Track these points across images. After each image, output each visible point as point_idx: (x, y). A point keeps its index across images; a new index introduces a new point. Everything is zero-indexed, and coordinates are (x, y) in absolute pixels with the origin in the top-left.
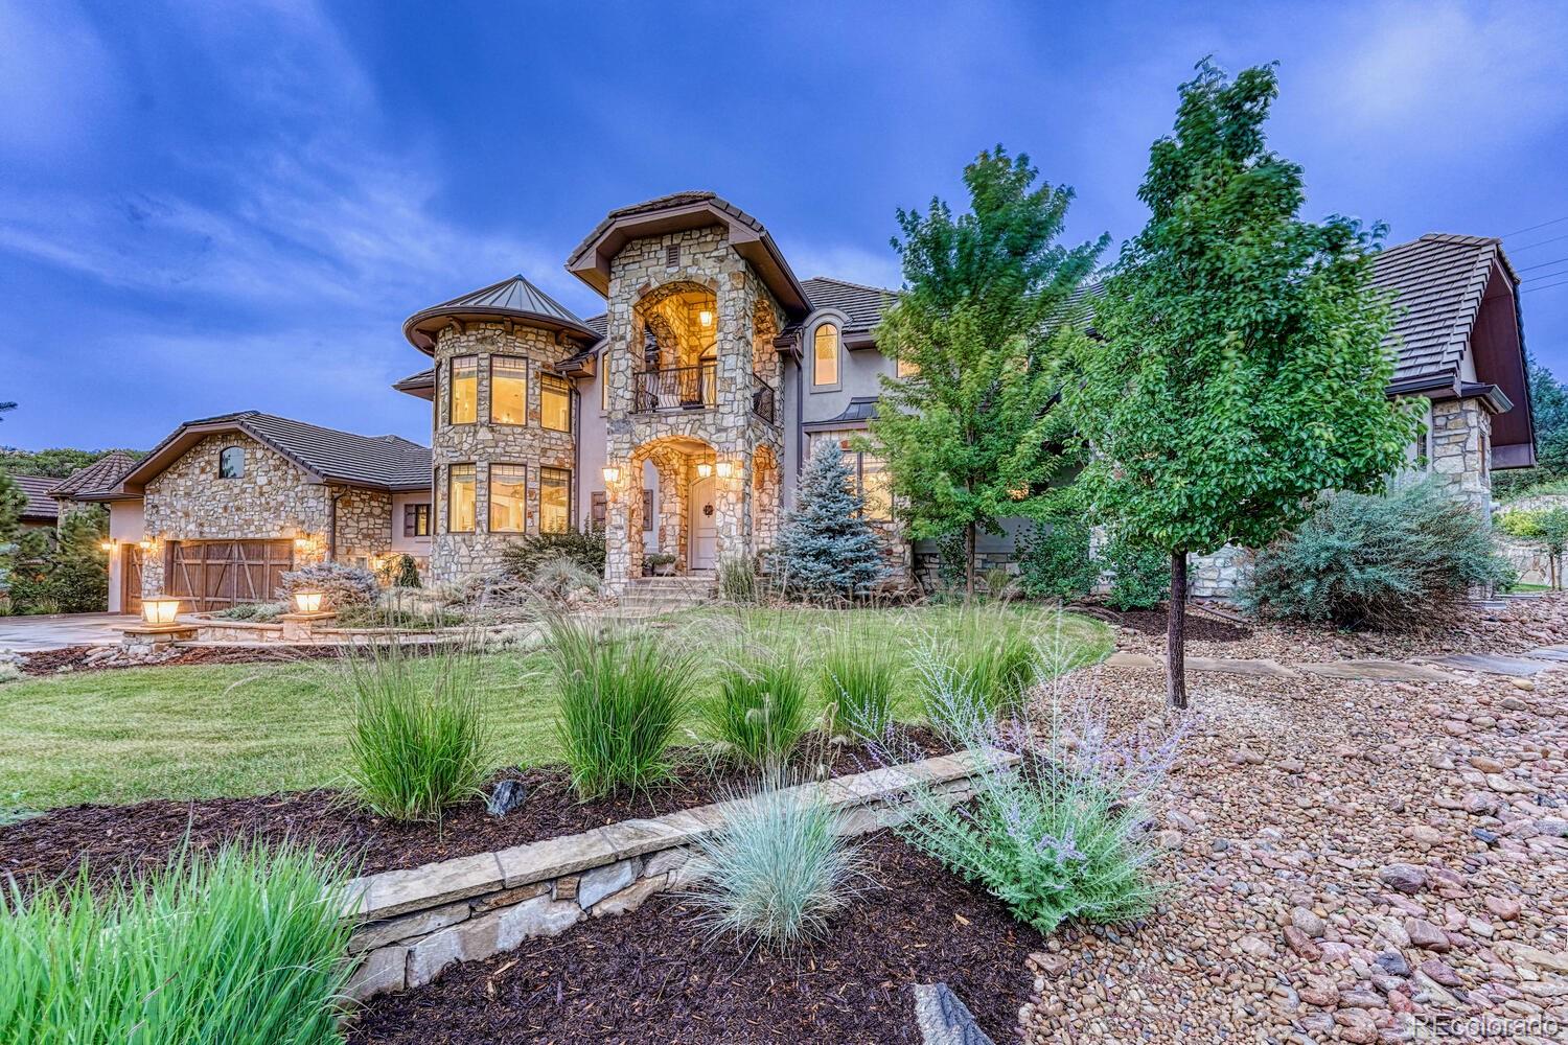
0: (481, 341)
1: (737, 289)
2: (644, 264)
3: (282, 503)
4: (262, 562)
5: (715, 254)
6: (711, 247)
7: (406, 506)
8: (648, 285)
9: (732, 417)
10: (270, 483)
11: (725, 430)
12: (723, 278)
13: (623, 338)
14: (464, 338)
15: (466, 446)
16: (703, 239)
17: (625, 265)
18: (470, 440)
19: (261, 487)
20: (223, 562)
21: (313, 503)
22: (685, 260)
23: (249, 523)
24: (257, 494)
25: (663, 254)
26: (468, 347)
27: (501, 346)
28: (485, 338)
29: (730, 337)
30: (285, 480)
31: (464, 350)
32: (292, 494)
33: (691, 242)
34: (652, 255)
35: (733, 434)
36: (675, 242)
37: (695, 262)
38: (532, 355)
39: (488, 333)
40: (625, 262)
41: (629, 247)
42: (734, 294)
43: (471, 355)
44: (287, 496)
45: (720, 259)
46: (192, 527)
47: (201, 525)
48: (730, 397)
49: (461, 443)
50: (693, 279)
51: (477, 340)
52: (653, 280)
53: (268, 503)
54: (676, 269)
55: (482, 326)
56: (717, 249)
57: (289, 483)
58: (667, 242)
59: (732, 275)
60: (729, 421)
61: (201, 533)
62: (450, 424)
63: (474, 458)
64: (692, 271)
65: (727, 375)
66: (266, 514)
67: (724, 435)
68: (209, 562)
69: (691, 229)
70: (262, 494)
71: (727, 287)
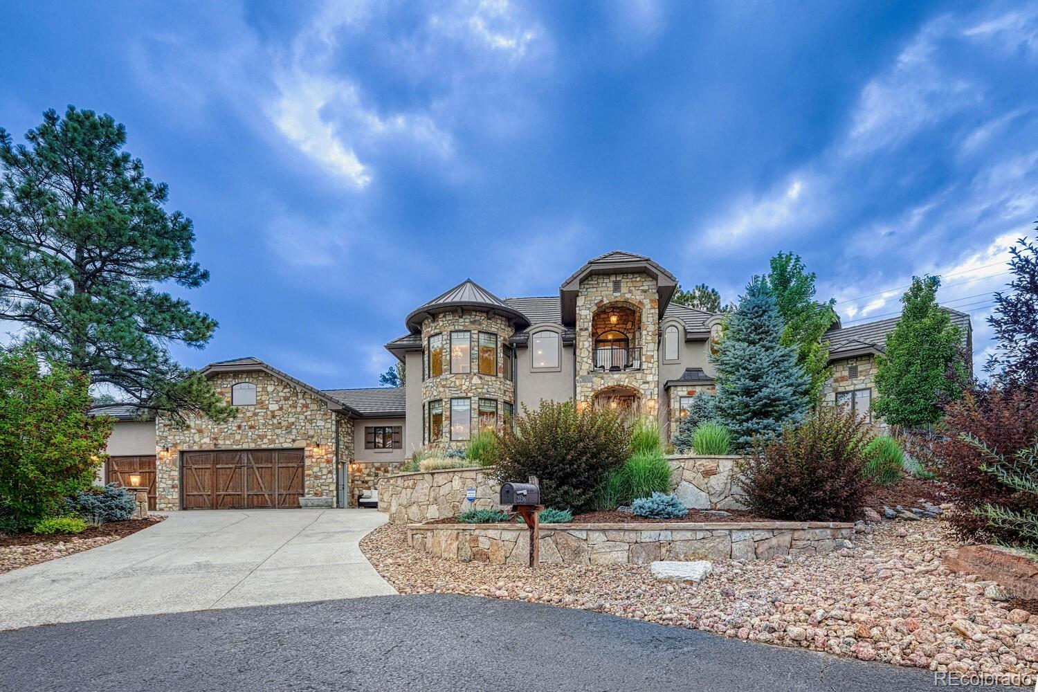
0: (473, 323)
1: (654, 308)
2: (599, 289)
3: (293, 423)
4: (270, 466)
5: (641, 288)
6: (639, 284)
7: (366, 428)
8: (602, 301)
9: (651, 376)
10: (281, 409)
11: (648, 383)
12: (646, 301)
13: (587, 329)
14: (461, 320)
15: (464, 387)
16: (634, 279)
17: (587, 289)
18: (467, 383)
19: (273, 412)
20: (233, 466)
21: (320, 423)
22: (624, 289)
23: (262, 437)
24: (269, 417)
25: (611, 285)
26: (464, 326)
27: (484, 327)
28: (475, 321)
29: (650, 333)
30: (296, 407)
31: (461, 328)
32: (302, 417)
33: (628, 280)
34: (604, 285)
35: (652, 385)
36: (618, 279)
37: (630, 292)
38: (500, 333)
39: (477, 318)
40: (588, 286)
41: (590, 279)
42: (653, 311)
43: (465, 331)
44: (298, 418)
45: (645, 291)
46: (207, 440)
47: (216, 439)
48: (650, 365)
49: (461, 385)
50: (629, 301)
51: (471, 322)
52: (605, 299)
53: (280, 423)
54: (618, 294)
55: (474, 313)
56: (642, 286)
57: (299, 409)
58: (613, 278)
59: (652, 301)
60: (650, 378)
61: (215, 445)
62: (451, 373)
63: (469, 395)
64: (628, 296)
65: (648, 353)
66: (278, 431)
67: (647, 385)
68: (218, 466)
69: (627, 273)
70: (274, 417)
71: (649, 306)
